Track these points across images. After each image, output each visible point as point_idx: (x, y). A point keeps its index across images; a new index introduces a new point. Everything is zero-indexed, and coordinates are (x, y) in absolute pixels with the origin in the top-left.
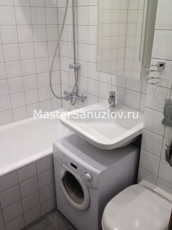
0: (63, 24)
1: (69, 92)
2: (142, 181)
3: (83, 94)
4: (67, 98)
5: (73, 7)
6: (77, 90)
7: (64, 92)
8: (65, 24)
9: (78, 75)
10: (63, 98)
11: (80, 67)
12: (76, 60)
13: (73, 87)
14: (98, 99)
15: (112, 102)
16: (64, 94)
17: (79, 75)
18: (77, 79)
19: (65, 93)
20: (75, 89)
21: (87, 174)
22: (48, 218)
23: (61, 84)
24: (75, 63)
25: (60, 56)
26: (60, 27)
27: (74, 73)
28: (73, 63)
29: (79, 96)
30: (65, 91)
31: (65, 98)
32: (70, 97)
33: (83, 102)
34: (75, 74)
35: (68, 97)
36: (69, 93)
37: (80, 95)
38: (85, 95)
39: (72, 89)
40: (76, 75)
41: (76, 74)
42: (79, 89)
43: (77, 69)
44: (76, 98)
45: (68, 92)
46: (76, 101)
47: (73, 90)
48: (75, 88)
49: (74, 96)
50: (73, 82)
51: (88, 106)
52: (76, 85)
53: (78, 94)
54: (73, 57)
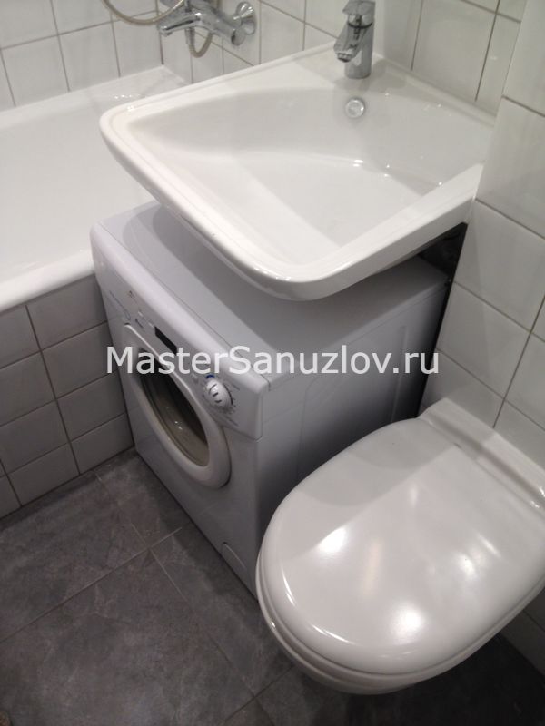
2: (439, 402)
3: (241, 5)
4: (168, 23)
14: (303, 30)
15: (354, 56)
21: (211, 383)
22: (100, 479)
29: (221, 15)
32: (182, 17)
33: (238, 45)
35: (171, 15)
37: (230, 7)
38: (246, 9)
44: (209, 23)
46: (210, 35)
49: (198, 14)
51: (262, 66)
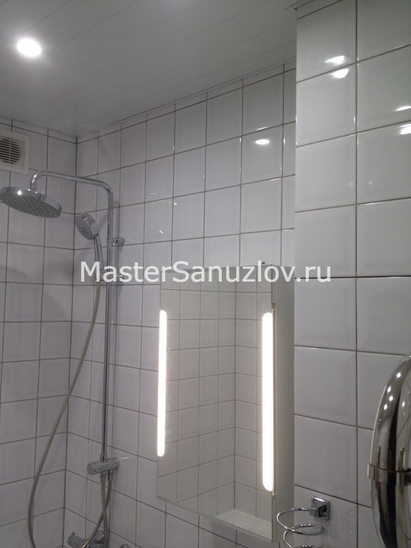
0: (82, 359)
1: (83, 538)
5: (107, 324)
6: (107, 531)
7: (70, 538)
8: (86, 358)
9: (110, 489)
11: (117, 468)
12: (108, 449)
16: (70, 543)
17: (113, 488)
18: (107, 501)
19: (73, 540)
20: (101, 529)
23: (64, 508)
24: (103, 459)
25: (67, 432)
26: (75, 363)
28: (98, 459)
30: (73, 533)
34: (103, 489)
36: (85, 540)
39: (93, 526)
42: (111, 530)
43: (108, 473)
45: (80, 540)
48: (102, 524)
50: (97, 509)
52: (103, 518)
54: (100, 440)
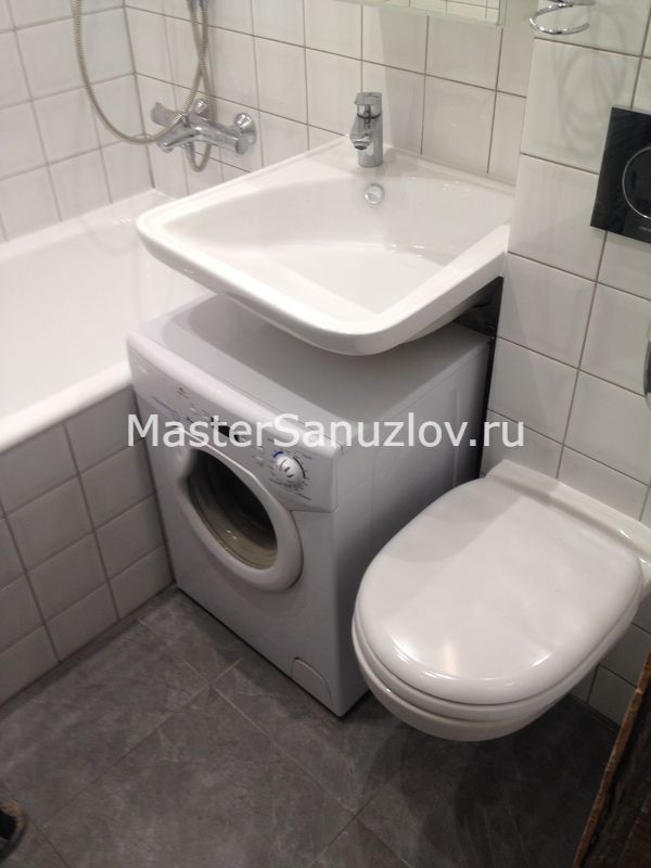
3: (238, 116)
4: (168, 140)
7: (153, 111)
9: (205, 23)
10: (150, 141)
13: (190, 84)
14: (307, 132)
15: (368, 144)
16: (156, 120)
17: (210, 22)
19: (159, 114)
21: (280, 459)
23: (135, 73)
27: (187, 15)
29: (220, 128)
30: (158, 104)
31: (158, 139)
32: (181, 132)
33: (243, 153)
34: (194, 22)
35: (171, 131)
37: (226, 121)
38: (245, 120)
40: (200, 27)
41: (200, 19)
42: (218, 93)
45: (170, 112)
46: (208, 148)
47: (192, 101)
50: (191, 63)
51: (266, 169)
52: (201, 72)
53: (214, 115)
